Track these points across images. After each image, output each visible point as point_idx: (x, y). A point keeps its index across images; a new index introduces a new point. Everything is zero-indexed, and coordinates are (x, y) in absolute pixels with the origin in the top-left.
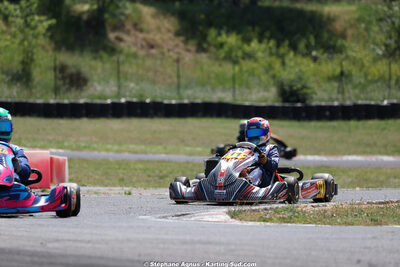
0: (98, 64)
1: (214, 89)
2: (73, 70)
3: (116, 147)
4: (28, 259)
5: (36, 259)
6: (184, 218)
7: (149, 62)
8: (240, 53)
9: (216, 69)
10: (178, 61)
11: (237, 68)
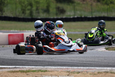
0: (69, 7)
1: (102, 13)
2: (61, 8)
3: (74, 30)
4: (47, 63)
5: (50, 63)
6: (93, 50)
7: (83, 5)
8: (109, 2)
9: (103, 7)
10: (91, 5)
11: (108, 6)
